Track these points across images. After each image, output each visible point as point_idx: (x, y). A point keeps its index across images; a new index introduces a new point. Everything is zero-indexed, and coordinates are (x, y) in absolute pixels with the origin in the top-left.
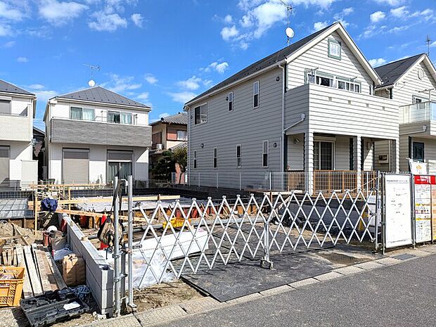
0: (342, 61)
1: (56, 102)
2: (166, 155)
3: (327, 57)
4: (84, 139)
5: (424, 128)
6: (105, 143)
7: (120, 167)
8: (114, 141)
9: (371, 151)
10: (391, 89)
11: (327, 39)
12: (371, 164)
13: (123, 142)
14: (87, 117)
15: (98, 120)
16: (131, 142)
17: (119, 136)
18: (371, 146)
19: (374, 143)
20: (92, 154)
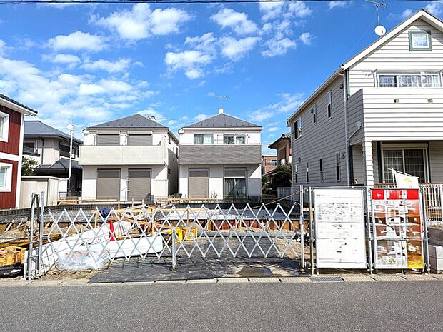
0: (433, 51)
1: (183, 132)
2: (280, 170)
3: (408, 52)
4: (203, 160)
6: (220, 162)
7: (235, 183)
8: (227, 160)
11: (407, 31)
13: (235, 161)
14: (207, 141)
15: (215, 143)
16: (241, 159)
17: (231, 155)
20: (211, 172)
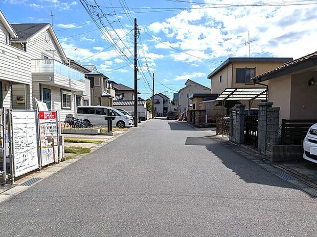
5: (50, 78)
9: (9, 92)
10: (25, 44)
12: (10, 103)
18: (9, 88)
19: (11, 85)
